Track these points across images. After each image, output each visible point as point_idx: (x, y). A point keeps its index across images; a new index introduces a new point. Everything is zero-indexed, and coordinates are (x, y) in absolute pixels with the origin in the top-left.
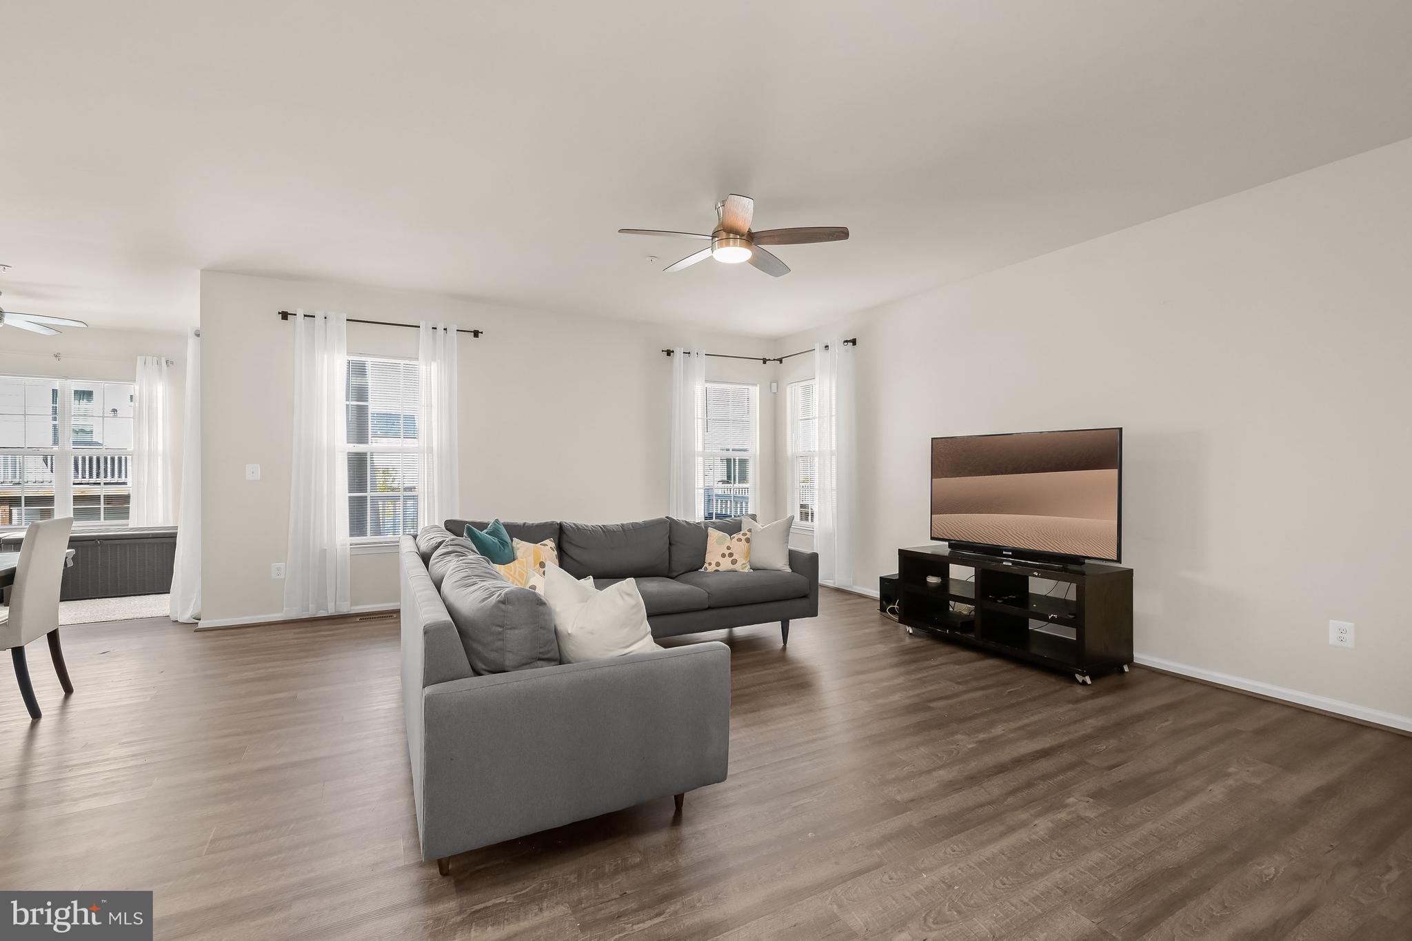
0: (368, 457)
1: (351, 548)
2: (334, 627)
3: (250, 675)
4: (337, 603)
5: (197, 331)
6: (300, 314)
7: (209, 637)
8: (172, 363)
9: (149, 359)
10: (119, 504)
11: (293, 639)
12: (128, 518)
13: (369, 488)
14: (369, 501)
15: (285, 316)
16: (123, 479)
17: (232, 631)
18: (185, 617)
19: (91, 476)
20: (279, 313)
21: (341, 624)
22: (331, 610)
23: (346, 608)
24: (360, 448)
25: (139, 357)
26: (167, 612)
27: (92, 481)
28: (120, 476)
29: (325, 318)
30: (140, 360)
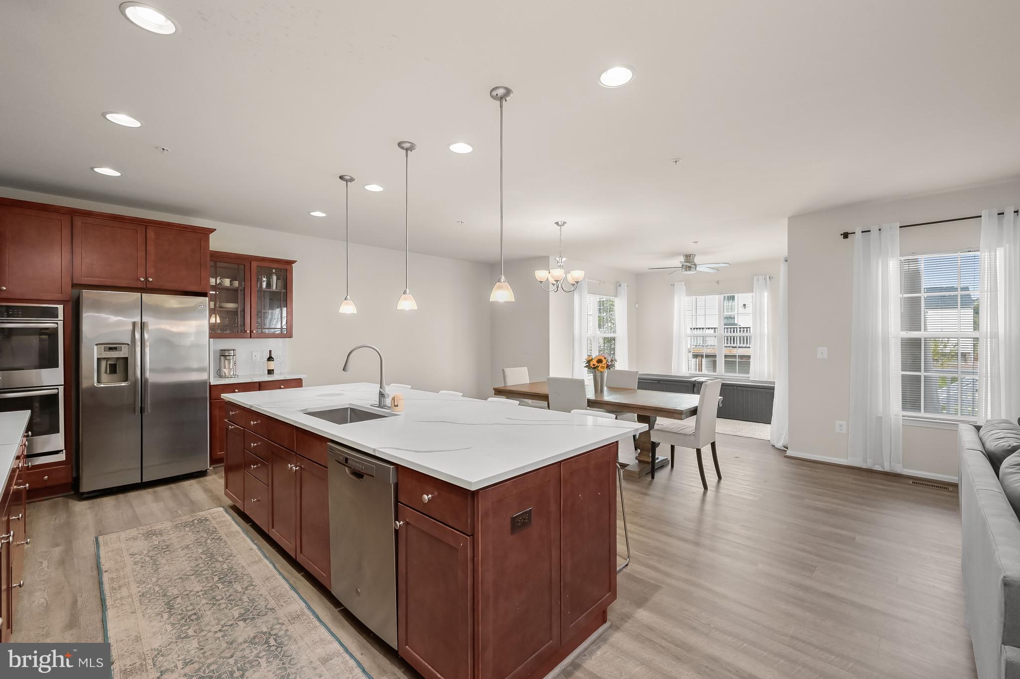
0: (923, 342)
1: (903, 419)
2: (888, 483)
3: (819, 504)
4: (891, 463)
5: (786, 258)
6: (858, 231)
7: (793, 464)
8: (772, 278)
9: (760, 277)
10: (745, 361)
11: (852, 484)
12: (748, 373)
13: (923, 369)
14: (923, 380)
15: (846, 235)
16: (748, 345)
17: (808, 463)
18: (779, 445)
19: (744, 343)
20: (841, 235)
21: (893, 482)
22: (887, 468)
23: (899, 469)
24: (914, 334)
25: (755, 277)
26: (769, 438)
27: (744, 346)
28: (747, 343)
29: (880, 230)
30: (756, 278)
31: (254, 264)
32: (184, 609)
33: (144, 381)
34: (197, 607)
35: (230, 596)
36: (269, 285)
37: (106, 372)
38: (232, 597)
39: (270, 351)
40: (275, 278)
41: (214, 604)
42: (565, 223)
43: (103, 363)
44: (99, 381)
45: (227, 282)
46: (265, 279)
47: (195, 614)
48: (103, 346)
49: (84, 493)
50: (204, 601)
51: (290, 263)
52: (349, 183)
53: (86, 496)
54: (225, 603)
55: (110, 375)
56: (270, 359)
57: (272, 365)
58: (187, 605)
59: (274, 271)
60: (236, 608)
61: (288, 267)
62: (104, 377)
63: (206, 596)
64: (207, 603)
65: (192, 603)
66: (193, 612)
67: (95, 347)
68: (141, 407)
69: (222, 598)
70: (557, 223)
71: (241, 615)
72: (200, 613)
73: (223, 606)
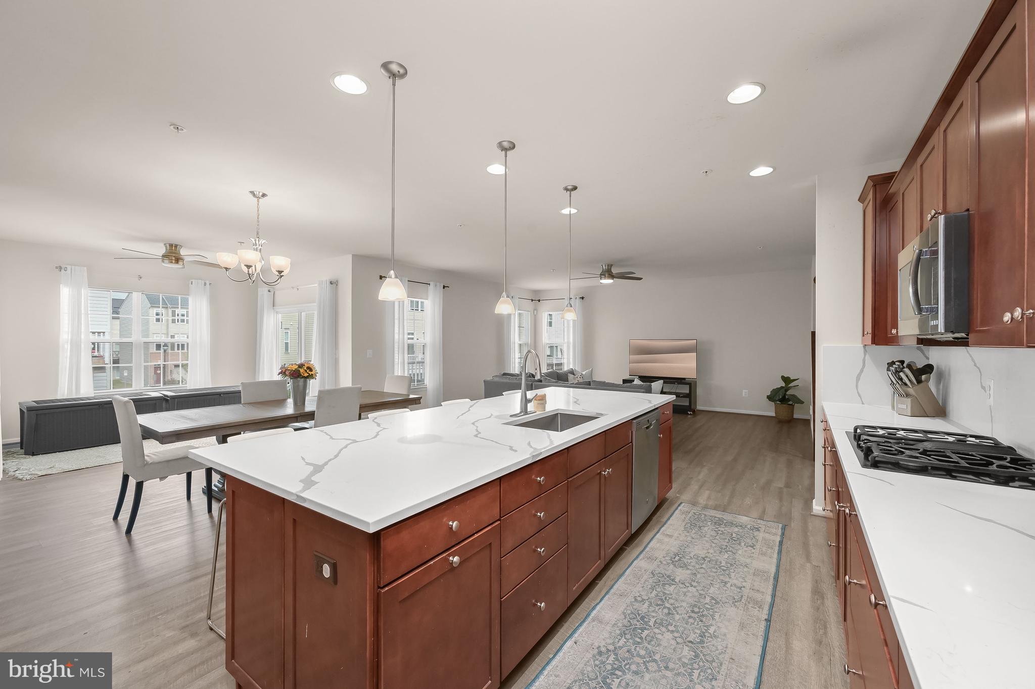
32: (696, 624)
34: (686, 617)
35: (658, 605)
38: (659, 602)
41: (674, 608)
47: (693, 612)
50: (677, 617)
54: (668, 602)
58: (691, 625)
60: (666, 592)
63: (671, 621)
64: (678, 614)
65: (686, 624)
66: (693, 615)
69: (665, 607)
70: (252, 193)
71: (670, 585)
72: (689, 610)
73: (671, 601)
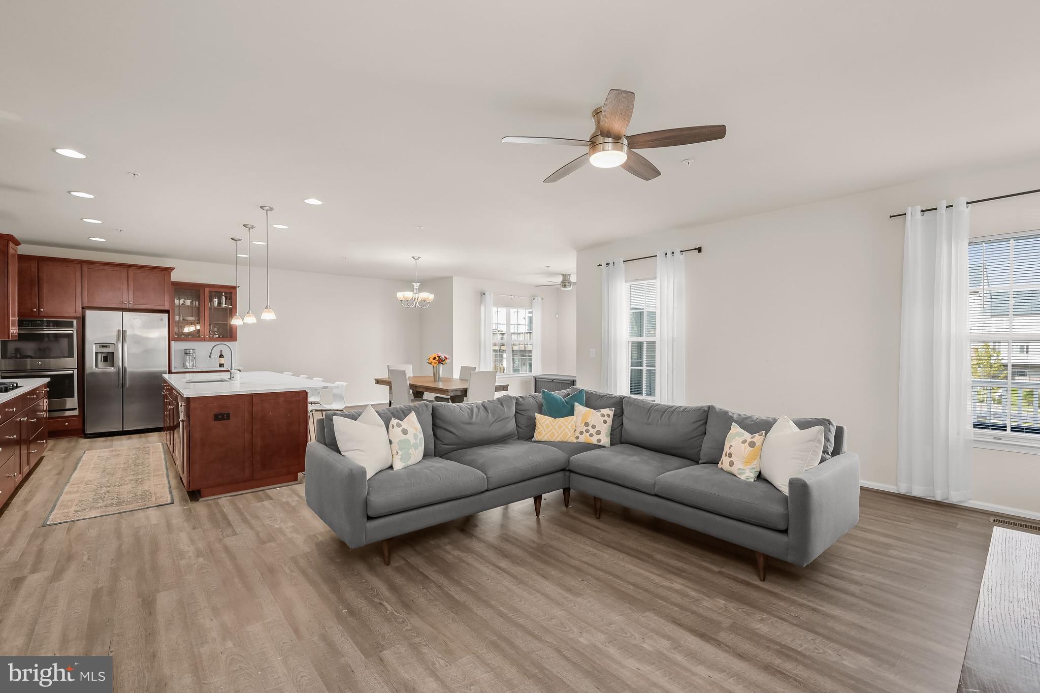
6: (604, 264)
29: (613, 263)
31: (207, 290)
33: (124, 369)
36: (220, 303)
37: (101, 361)
39: (221, 351)
40: (224, 298)
42: (419, 258)
43: (100, 356)
44: (96, 366)
45: (188, 302)
46: (217, 300)
48: (99, 345)
49: (87, 434)
51: (234, 288)
52: (238, 242)
53: (88, 436)
55: (104, 363)
56: (221, 356)
57: (222, 361)
59: (223, 294)
61: (233, 291)
62: (100, 364)
67: (94, 345)
68: (122, 384)
70: (413, 257)
